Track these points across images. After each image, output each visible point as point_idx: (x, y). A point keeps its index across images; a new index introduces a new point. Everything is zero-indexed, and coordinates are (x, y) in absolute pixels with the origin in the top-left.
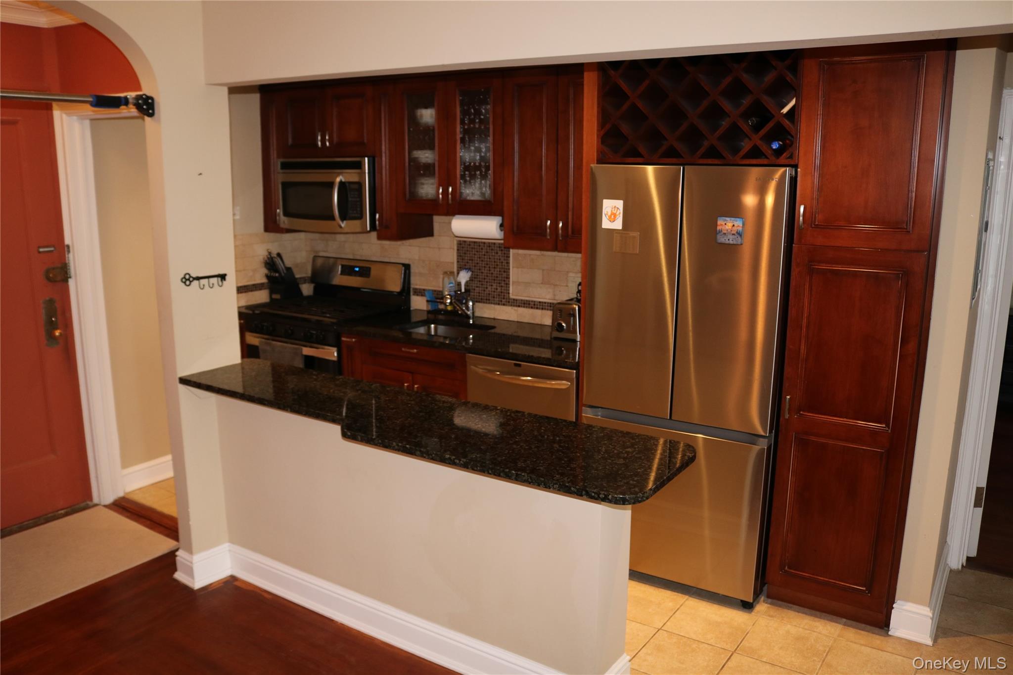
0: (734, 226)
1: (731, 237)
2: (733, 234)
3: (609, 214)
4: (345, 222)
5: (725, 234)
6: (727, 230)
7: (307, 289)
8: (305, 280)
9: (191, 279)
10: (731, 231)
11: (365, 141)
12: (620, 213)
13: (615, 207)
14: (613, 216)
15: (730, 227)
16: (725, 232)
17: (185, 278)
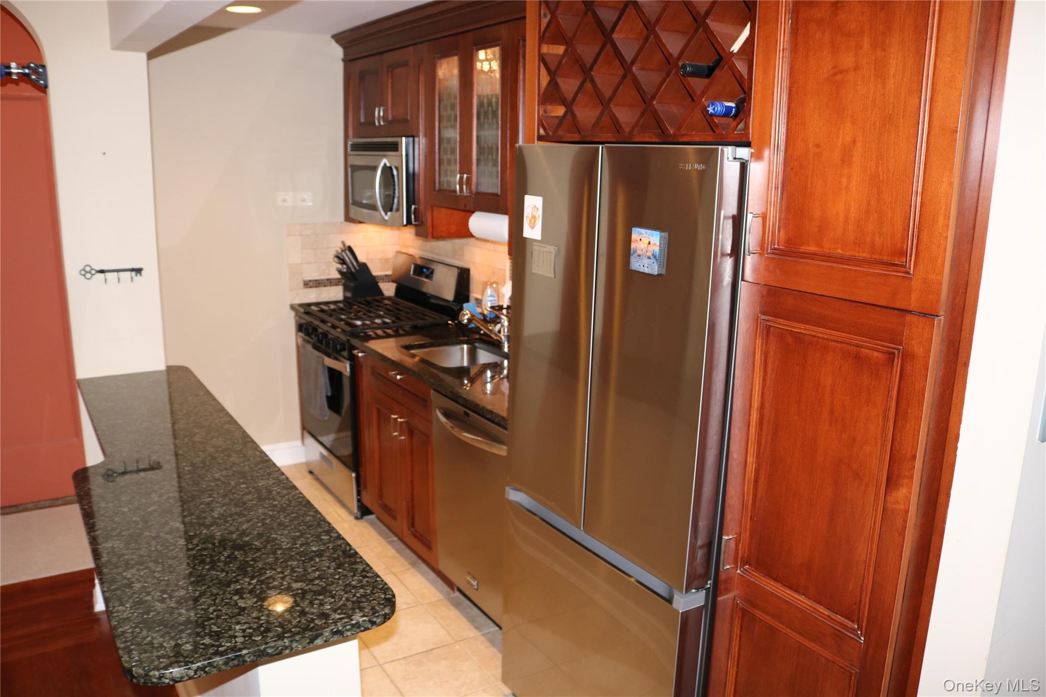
0: (649, 243)
1: (646, 261)
2: (649, 258)
3: (530, 216)
4: (389, 213)
5: (639, 256)
6: (642, 250)
7: (389, 289)
8: (387, 278)
9: (93, 272)
10: (647, 251)
11: (409, 117)
12: (539, 217)
13: (535, 207)
14: (533, 220)
15: (645, 246)
16: (639, 252)
17: (84, 270)
